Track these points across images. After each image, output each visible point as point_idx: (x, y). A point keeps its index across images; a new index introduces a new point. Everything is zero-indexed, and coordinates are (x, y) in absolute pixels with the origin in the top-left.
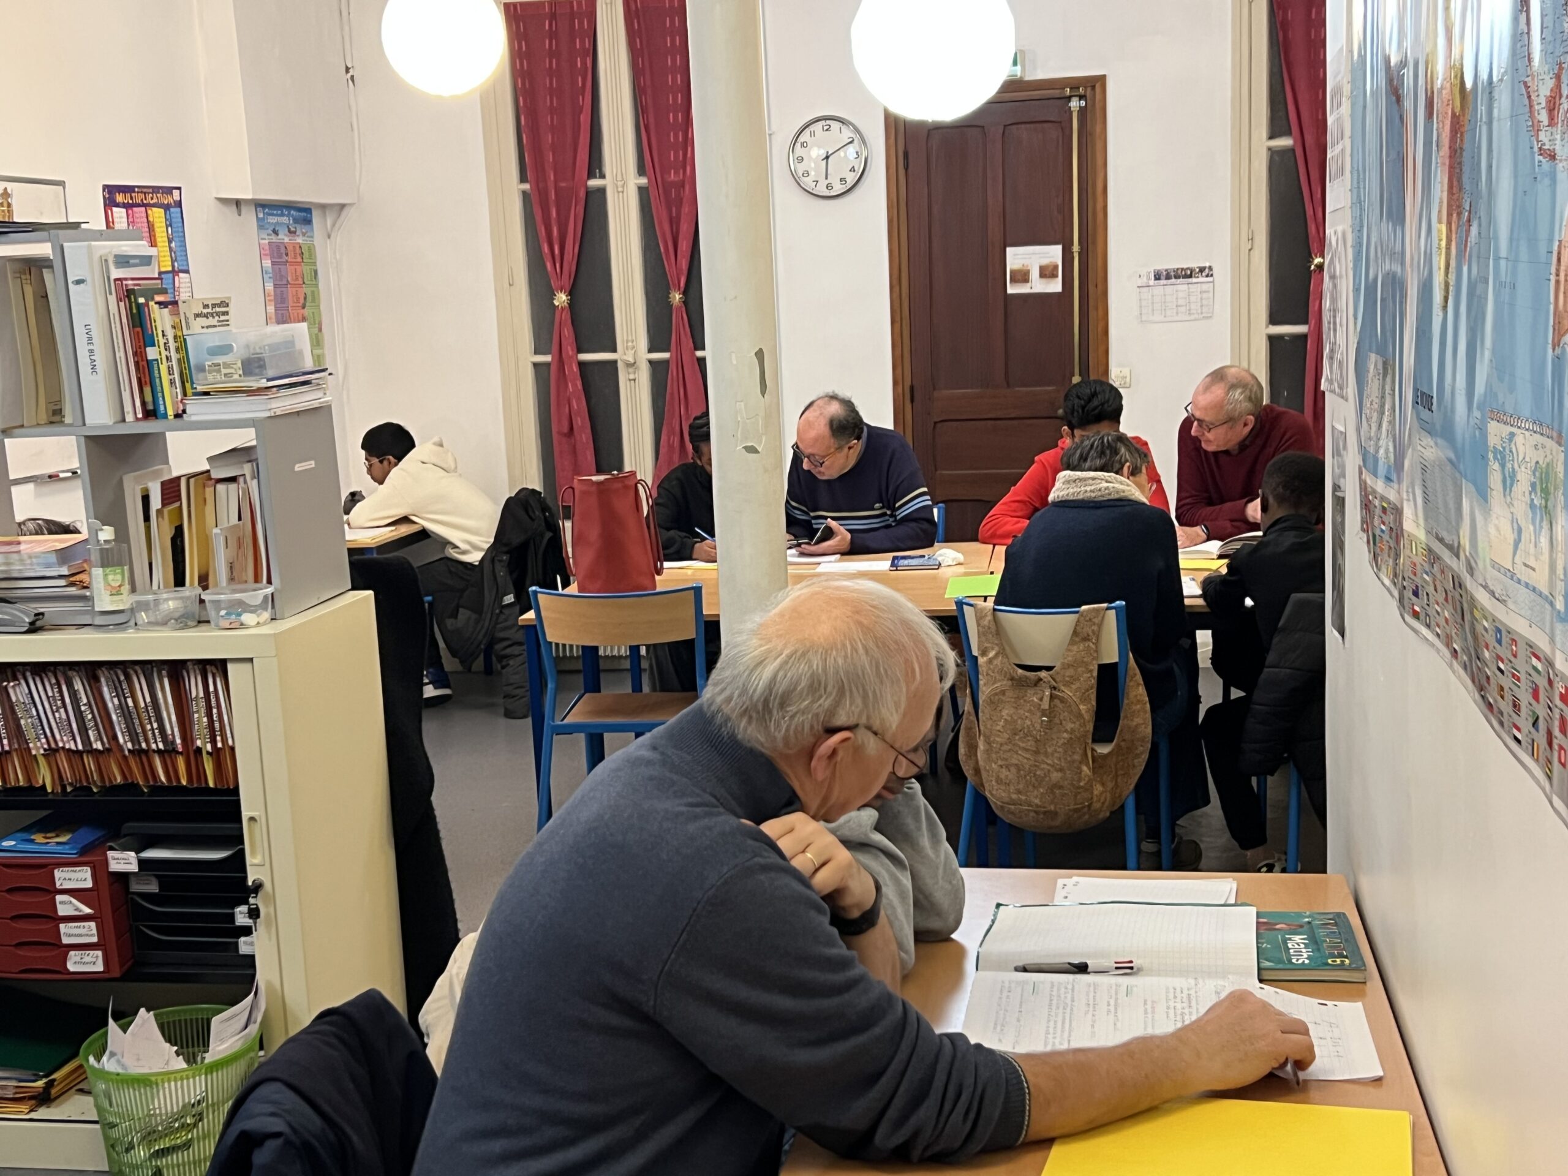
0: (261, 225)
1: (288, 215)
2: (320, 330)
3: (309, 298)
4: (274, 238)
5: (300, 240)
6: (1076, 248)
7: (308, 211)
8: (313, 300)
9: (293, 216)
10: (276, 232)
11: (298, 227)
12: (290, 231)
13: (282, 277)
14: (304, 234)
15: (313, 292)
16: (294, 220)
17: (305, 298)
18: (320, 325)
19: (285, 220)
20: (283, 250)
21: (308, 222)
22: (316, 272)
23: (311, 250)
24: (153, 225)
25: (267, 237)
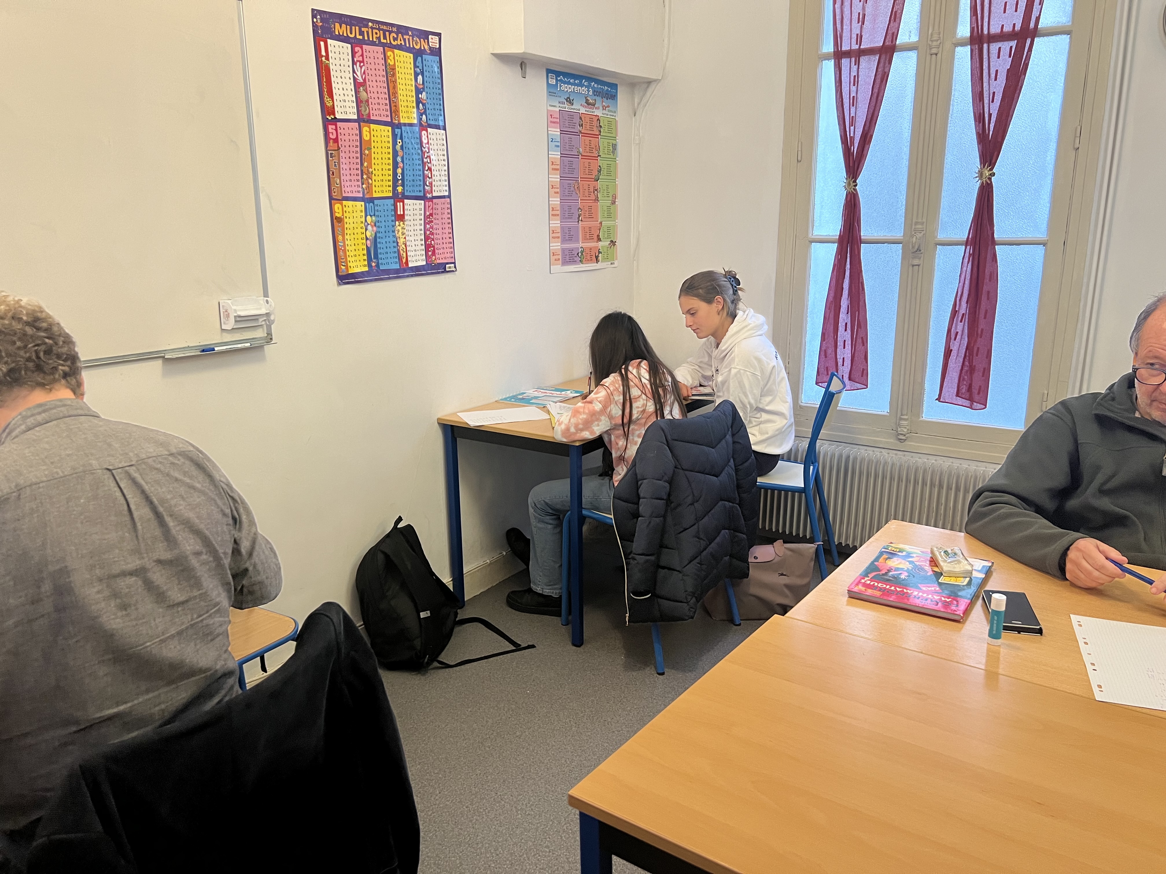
0: (552, 91)
1: (588, 87)
2: (614, 203)
3: (604, 172)
4: (567, 107)
5: (599, 113)
7: (614, 86)
8: (609, 174)
9: (593, 88)
10: (569, 101)
11: (598, 99)
12: (587, 102)
13: (571, 147)
14: (604, 108)
15: (609, 166)
16: (594, 92)
17: (599, 171)
18: (614, 197)
19: (584, 90)
20: (577, 120)
21: (612, 95)
22: (614, 147)
23: (612, 125)
24: (394, 69)
25: (558, 105)
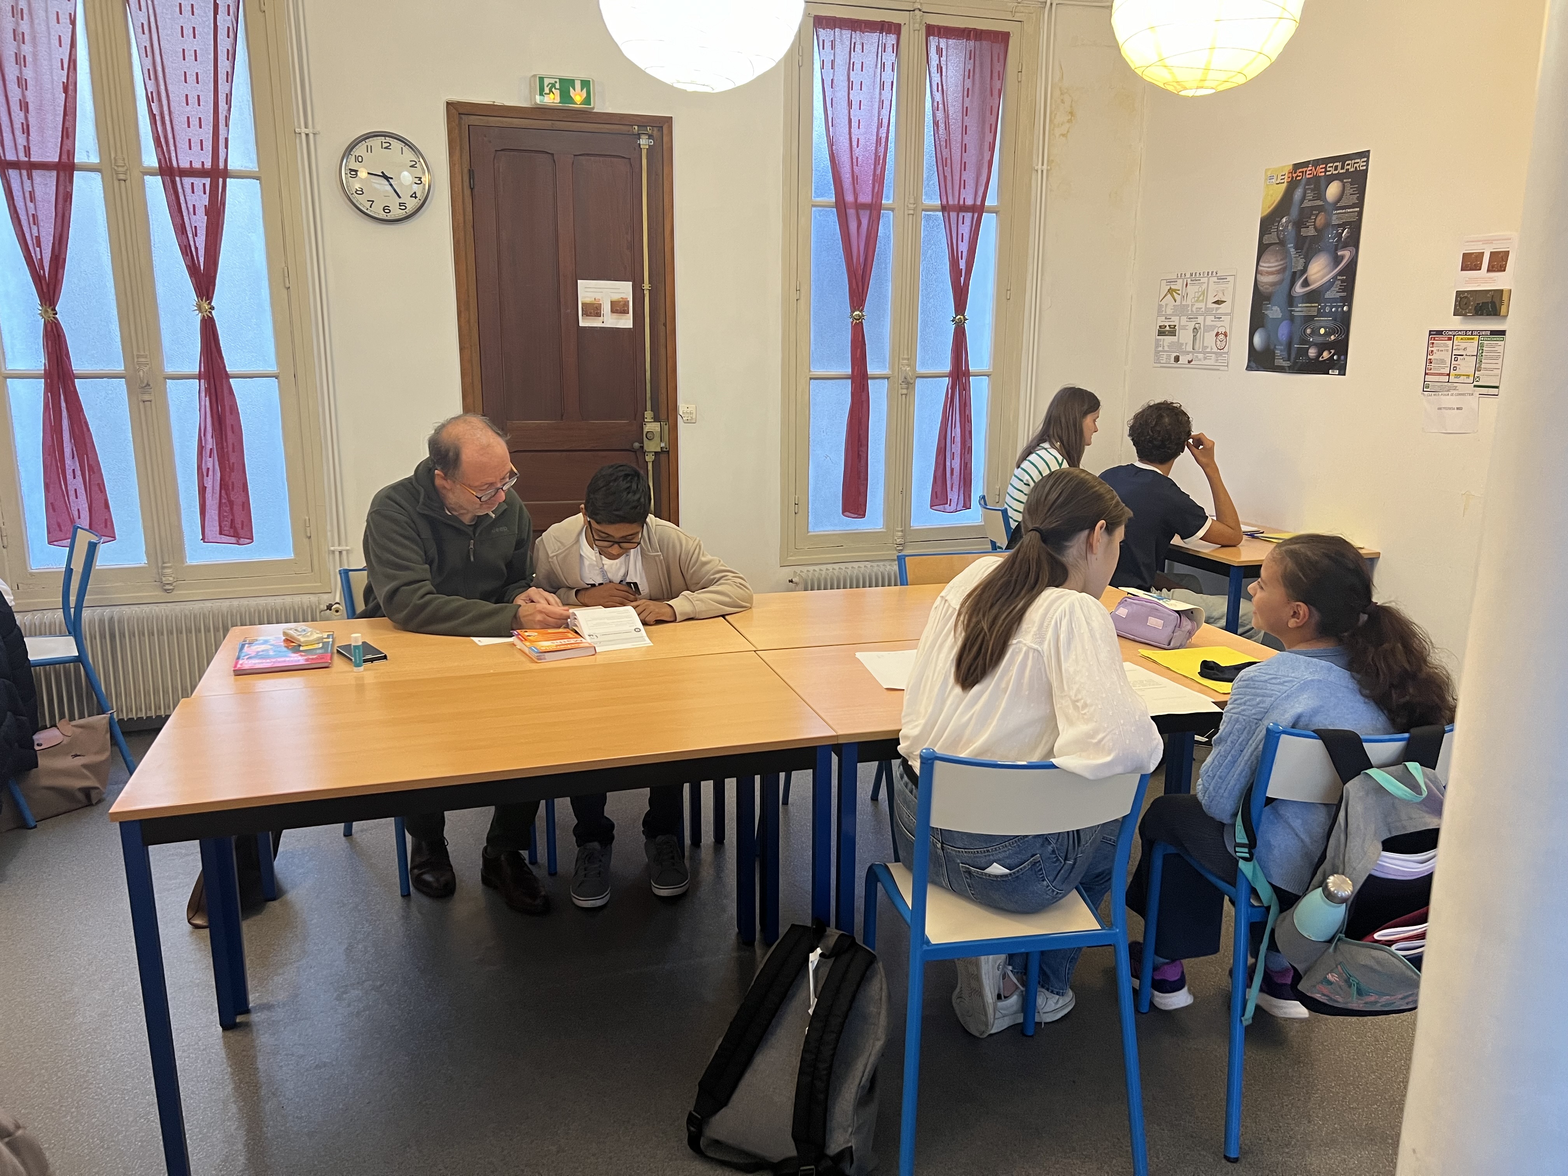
6: (646, 286)
